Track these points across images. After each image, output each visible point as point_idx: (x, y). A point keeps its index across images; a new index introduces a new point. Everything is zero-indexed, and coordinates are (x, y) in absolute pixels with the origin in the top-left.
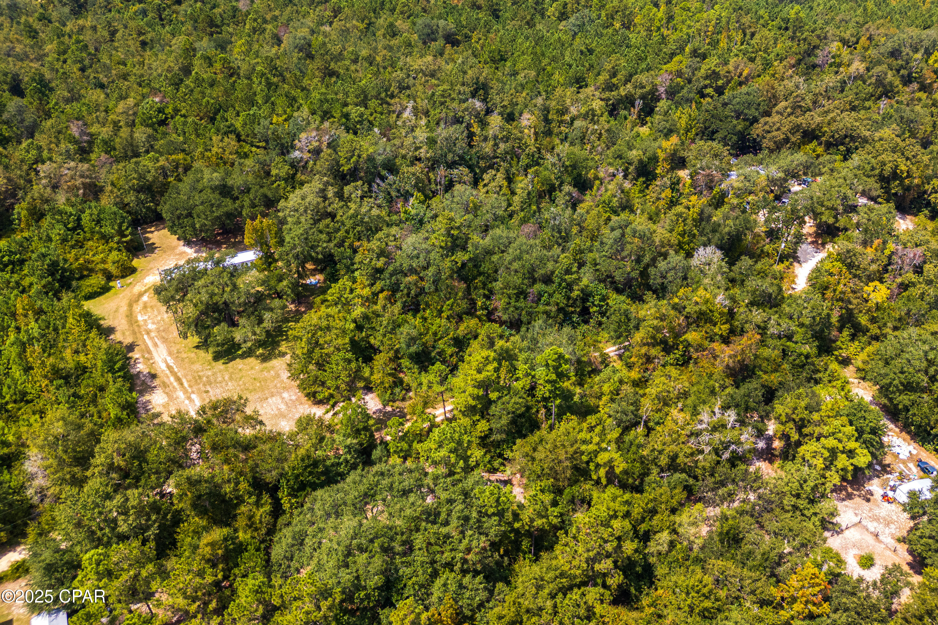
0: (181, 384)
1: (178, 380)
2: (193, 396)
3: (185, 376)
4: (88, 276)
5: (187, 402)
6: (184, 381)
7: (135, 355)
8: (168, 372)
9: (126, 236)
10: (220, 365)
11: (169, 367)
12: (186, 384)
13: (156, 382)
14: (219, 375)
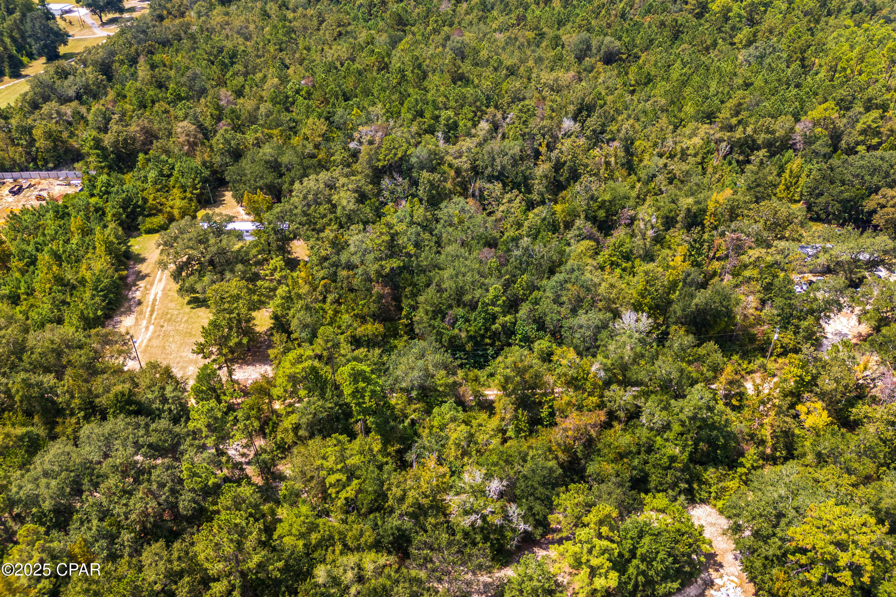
0: (151, 315)
1: (152, 311)
2: (152, 327)
3: (159, 310)
4: (155, 215)
5: (143, 330)
6: (155, 313)
7: (142, 284)
8: (150, 303)
9: (197, 189)
10: (187, 308)
11: (155, 300)
12: (154, 317)
13: (138, 309)
14: (181, 316)
